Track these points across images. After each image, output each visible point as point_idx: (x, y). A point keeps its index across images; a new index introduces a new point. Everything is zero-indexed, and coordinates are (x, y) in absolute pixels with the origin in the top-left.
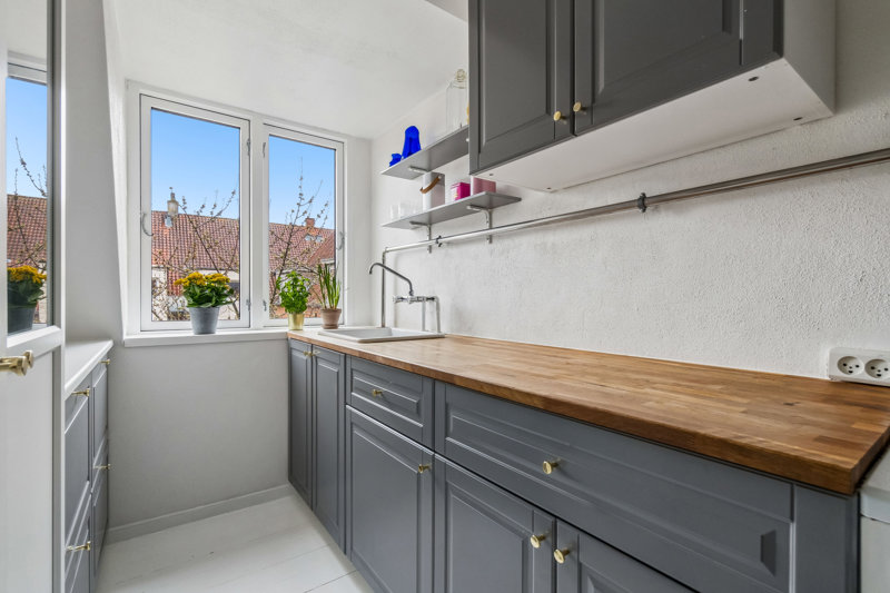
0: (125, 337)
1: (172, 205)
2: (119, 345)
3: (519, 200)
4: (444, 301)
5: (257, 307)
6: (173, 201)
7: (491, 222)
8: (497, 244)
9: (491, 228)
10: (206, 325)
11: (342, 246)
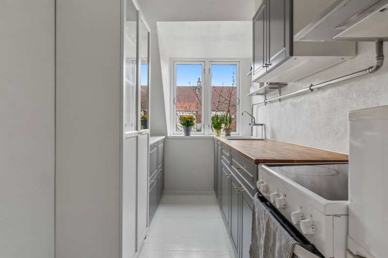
0: (168, 135)
1: (199, 83)
2: (167, 137)
3: (287, 85)
4: (268, 125)
5: (206, 126)
6: (199, 81)
7: (280, 94)
8: (283, 102)
9: (280, 95)
10: (187, 133)
11: (239, 103)
